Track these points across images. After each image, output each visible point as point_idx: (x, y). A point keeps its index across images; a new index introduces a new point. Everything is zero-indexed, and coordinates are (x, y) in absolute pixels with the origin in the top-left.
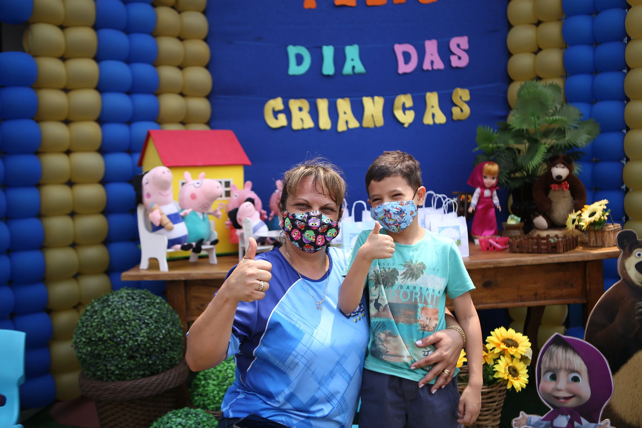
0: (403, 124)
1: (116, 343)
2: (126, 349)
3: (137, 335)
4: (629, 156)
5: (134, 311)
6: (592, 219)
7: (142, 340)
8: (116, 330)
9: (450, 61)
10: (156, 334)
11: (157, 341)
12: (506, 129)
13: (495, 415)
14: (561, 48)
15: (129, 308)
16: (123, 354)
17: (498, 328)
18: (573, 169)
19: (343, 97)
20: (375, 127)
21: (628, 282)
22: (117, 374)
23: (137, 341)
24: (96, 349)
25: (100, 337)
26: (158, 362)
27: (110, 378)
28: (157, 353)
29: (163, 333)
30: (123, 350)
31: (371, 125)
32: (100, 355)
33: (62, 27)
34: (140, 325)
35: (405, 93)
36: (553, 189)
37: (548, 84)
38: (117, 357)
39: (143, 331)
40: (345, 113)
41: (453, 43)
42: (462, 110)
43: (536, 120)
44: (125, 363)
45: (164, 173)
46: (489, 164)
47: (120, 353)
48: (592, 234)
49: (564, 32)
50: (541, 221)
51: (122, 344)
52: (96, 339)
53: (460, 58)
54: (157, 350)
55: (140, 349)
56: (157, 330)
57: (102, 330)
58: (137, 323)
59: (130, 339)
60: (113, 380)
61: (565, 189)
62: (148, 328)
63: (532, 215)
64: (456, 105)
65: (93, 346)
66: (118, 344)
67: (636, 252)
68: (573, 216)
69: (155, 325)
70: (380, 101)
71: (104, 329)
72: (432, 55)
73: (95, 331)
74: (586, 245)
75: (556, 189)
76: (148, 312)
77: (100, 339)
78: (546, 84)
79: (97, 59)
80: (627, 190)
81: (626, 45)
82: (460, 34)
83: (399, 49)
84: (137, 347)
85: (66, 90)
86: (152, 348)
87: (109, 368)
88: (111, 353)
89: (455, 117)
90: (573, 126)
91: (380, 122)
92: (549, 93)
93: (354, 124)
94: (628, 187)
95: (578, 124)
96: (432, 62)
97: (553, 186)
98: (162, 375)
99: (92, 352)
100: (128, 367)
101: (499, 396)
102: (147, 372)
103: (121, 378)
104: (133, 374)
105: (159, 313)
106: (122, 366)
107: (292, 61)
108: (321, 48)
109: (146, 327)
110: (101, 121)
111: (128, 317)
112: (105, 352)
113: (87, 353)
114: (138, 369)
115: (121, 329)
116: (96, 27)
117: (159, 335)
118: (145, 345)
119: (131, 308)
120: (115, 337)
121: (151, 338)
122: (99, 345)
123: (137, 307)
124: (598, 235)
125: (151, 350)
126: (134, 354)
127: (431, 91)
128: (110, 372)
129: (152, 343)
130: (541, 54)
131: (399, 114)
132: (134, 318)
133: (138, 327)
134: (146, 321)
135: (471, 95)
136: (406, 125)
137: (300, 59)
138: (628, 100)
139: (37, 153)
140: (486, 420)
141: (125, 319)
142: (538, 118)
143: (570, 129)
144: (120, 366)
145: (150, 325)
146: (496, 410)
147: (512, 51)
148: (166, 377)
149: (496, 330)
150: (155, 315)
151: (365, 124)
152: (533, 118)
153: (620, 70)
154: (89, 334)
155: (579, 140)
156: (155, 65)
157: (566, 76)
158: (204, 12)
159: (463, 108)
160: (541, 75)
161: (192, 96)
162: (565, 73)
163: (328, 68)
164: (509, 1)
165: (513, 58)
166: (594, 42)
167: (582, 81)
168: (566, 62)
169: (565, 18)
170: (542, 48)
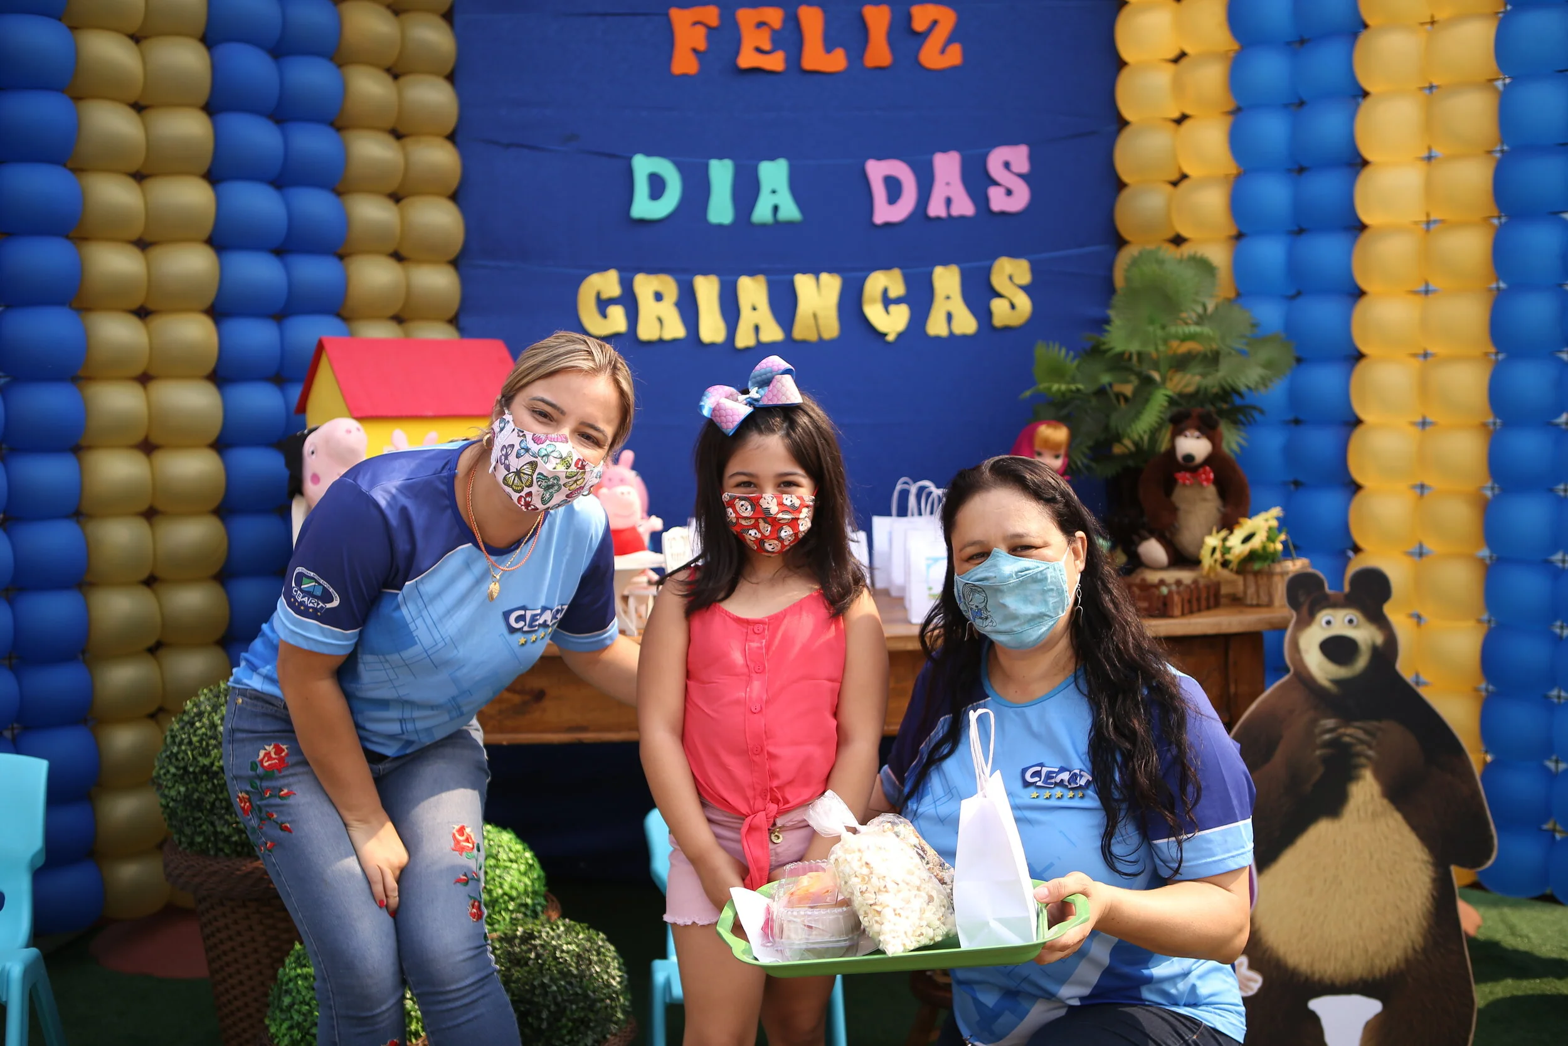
0: (885, 335)
4: (1361, 415)
6: (1247, 547)
9: (986, 199)
12: (1096, 351)
18: (1221, 440)
19: (752, 273)
20: (821, 339)
21: (1304, 679)
22: (236, 843)
24: (195, 790)
25: (204, 766)
27: (222, 850)
31: (812, 337)
32: (204, 803)
33: (139, 108)
35: (886, 267)
36: (1180, 481)
37: (1188, 255)
40: (754, 309)
41: (995, 161)
42: (1013, 306)
43: (1159, 332)
45: (349, 432)
46: (1049, 424)
48: (1251, 579)
49: (1235, 143)
50: (1153, 550)
52: (198, 770)
53: (1009, 192)
57: (209, 752)
60: (227, 855)
61: (1205, 483)
63: (1135, 538)
64: (999, 296)
65: (191, 782)
67: (1324, 616)
68: (1212, 541)
70: (832, 284)
71: (213, 749)
72: (948, 184)
73: (196, 753)
74: (1237, 601)
75: (1188, 482)
77: (205, 770)
78: (1183, 254)
79: (213, 177)
80: (1357, 487)
81: (1356, 175)
82: (1011, 141)
83: (877, 170)
85: (143, 244)
87: (219, 829)
89: (998, 321)
90: (1237, 350)
91: (831, 328)
92: (1188, 274)
93: (773, 333)
94: (1359, 481)
95: (1248, 344)
96: (949, 201)
97: (1180, 476)
99: (187, 797)
107: (642, 189)
108: (705, 165)
110: (218, 312)
112: (214, 796)
116: (211, 109)
122: (202, 781)
124: (1260, 582)
127: (945, 263)
128: (222, 837)
130: (1184, 186)
131: (874, 313)
135: (1034, 270)
137: (657, 186)
138: (1362, 294)
139: (78, 379)
142: (1163, 327)
143: (1230, 355)
147: (1124, 179)
151: (798, 333)
152: (1151, 329)
154: (183, 759)
155: (1243, 380)
156: (339, 193)
157: (1239, 236)
158: (451, 78)
159: (1016, 301)
160: (1185, 233)
161: (420, 261)
162: (1233, 232)
163: (720, 210)
164: (1121, 64)
165: (1126, 194)
166: (1294, 166)
167: (1268, 251)
168: (1237, 206)
169: (1235, 113)
170: (1189, 173)
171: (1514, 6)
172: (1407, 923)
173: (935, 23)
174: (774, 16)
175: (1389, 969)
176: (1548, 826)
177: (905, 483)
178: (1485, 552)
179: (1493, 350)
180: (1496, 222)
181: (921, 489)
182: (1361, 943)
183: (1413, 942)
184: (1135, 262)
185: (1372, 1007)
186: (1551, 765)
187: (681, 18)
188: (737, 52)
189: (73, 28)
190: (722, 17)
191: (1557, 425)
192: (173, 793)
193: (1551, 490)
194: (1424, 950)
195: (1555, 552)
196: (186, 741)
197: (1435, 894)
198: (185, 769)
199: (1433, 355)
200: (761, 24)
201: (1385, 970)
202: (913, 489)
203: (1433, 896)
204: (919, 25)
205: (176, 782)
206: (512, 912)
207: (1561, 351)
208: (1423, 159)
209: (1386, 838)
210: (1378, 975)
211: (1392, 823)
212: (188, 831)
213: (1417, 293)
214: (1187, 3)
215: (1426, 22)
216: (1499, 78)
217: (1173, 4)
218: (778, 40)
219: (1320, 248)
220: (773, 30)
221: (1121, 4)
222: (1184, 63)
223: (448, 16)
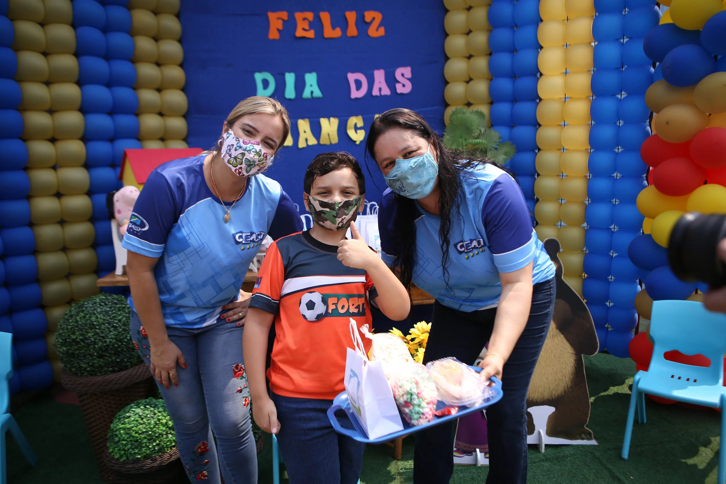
0: (355, 142)
1: (88, 344)
2: (96, 349)
3: (107, 337)
4: (539, 172)
5: (104, 316)
7: (110, 342)
8: (87, 332)
9: (395, 89)
10: (124, 336)
11: (125, 342)
14: (488, 79)
15: (100, 313)
16: (93, 353)
17: (421, 322)
19: (303, 118)
20: (331, 144)
22: (88, 371)
23: (106, 342)
24: (70, 349)
25: (73, 339)
26: (125, 360)
27: (83, 373)
28: (125, 352)
29: (130, 335)
30: (94, 350)
31: (328, 143)
32: (75, 354)
33: (45, 54)
34: (108, 328)
35: (356, 115)
37: (474, 111)
38: (88, 356)
39: (111, 333)
40: (305, 132)
41: (398, 72)
43: (464, 141)
44: (96, 361)
47: (91, 353)
49: (491, 67)
51: (92, 345)
52: (71, 340)
53: (404, 86)
54: (125, 349)
55: (109, 349)
56: (125, 331)
57: (75, 333)
58: (107, 326)
59: (100, 340)
60: (86, 375)
62: (116, 330)
65: (68, 346)
66: (89, 345)
69: (123, 327)
70: (335, 122)
71: (77, 332)
72: (380, 82)
73: (69, 333)
76: (117, 316)
77: (74, 340)
78: (473, 110)
79: (80, 83)
80: (538, 200)
81: (538, 79)
82: (404, 65)
83: (352, 77)
84: (106, 347)
85: (51, 112)
86: (120, 348)
87: (82, 365)
88: (83, 353)
90: (494, 147)
91: (335, 139)
92: (475, 119)
93: (313, 141)
94: (538, 198)
95: (497, 145)
96: (380, 89)
98: (131, 370)
99: (67, 351)
100: (98, 365)
102: (116, 369)
103: (92, 373)
104: (103, 371)
105: (128, 317)
106: (93, 364)
107: (260, 85)
108: (284, 75)
109: (114, 330)
110: (85, 139)
111: (98, 321)
112: (78, 351)
113: (64, 352)
114: (108, 366)
115: (93, 332)
116: (77, 54)
117: (127, 336)
118: (113, 345)
119: (102, 314)
120: (86, 339)
121: (119, 339)
122: (73, 345)
123: (107, 312)
125: (119, 349)
126: (104, 354)
128: (83, 369)
129: (120, 344)
130: (471, 83)
131: (351, 133)
132: (104, 322)
133: (107, 330)
134: (115, 325)
136: (358, 143)
137: (266, 84)
138: (540, 125)
139: (26, 169)
141: (95, 323)
142: (465, 140)
143: (491, 149)
144: (91, 364)
145: (118, 328)
147: (448, 80)
148: (135, 372)
149: (419, 323)
150: (124, 319)
151: (322, 142)
152: (461, 140)
153: (534, 100)
154: (64, 336)
156: (134, 89)
157: (491, 103)
158: (180, 41)
160: (471, 102)
161: (170, 116)
162: (490, 101)
163: (290, 93)
164: (446, 35)
165: (449, 86)
166: (513, 75)
167: (504, 108)
168: (491, 91)
169: (490, 54)
170: (472, 77)
171: (599, 13)
172: (565, 377)
173: (374, 19)
174: (310, 16)
175: (558, 395)
176: (606, 326)
178: (585, 225)
179: (589, 148)
180: (591, 98)
181: (372, 206)
182: (548, 386)
183: (567, 384)
184: (454, 113)
185: (551, 410)
186: (608, 304)
187: (272, 16)
188: (295, 30)
189: (13, 20)
190: (289, 16)
191: (613, 177)
192: (61, 350)
193: (610, 202)
194: (571, 387)
195: (612, 225)
196: (65, 328)
197: (576, 365)
198: (65, 340)
199: (567, 149)
200: (305, 19)
201: (557, 395)
202: (369, 205)
203: (575, 366)
204: (368, 19)
205: (62, 345)
207: (615, 148)
208: (563, 73)
209: (558, 345)
210: (554, 397)
211: (560, 339)
212: (69, 366)
213: (561, 125)
214: (472, 11)
215: (565, 19)
216: (593, 42)
217: (466, 11)
218: (312, 25)
219: (524, 108)
220: (309, 21)
221: (446, 11)
222: (471, 35)
223: (178, 16)
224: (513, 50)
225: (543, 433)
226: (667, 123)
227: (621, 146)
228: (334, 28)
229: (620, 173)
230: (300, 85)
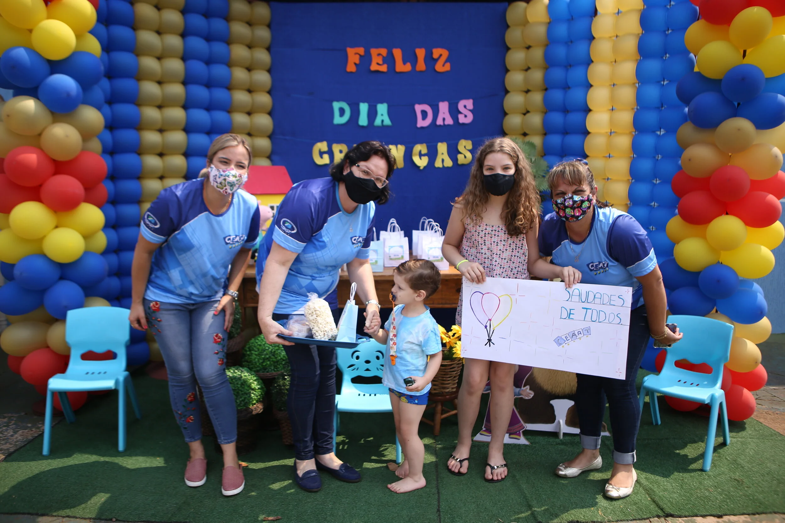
9: (458, 119)
13: (454, 380)
14: (542, 112)
33: (160, 83)
41: (461, 105)
42: (465, 157)
49: (545, 101)
53: (466, 116)
64: (461, 153)
70: (402, 148)
72: (444, 113)
79: (185, 107)
81: (587, 114)
82: (467, 98)
83: (419, 108)
85: (161, 131)
89: (460, 162)
90: (542, 176)
91: (401, 164)
95: (545, 173)
96: (444, 119)
101: (458, 367)
107: (337, 113)
108: (358, 105)
110: (186, 155)
116: (185, 83)
127: (442, 141)
130: (528, 115)
131: (416, 159)
135: (473, 145)
136: (421, 168)
137: (342, 112)
138: (587, 155)
139: (139, 178)
140: (448, 384)
143: (539, 177)
146: (455, 377)
147: (507, 112)
155: (542, 187)
156: (229, 112)
157: (545, 134)
158: (269, 71)
159: (466, 155)
160: (527, 132)
161: (257, 136)
162: (544, 132)
163: (363, 121)
164: (507, 71)
165: (507, 118)
166: (565, 110)
167: (556, 140)
168: (545, 123)
169: (546, 90)
170: (529, 110)
171: (643, 58)
173: (441, 55)
174: (384, 52)
177: (424, 219)
179: (631, 178)
180: (634, 133)
181: (429, 222)
182: (569, 383)
185: (571, 403)
187: (351, 52)
188: (370, 64)
189: (137, 55)
190: (365, 52)
191: (651, 206)
199: (610, 179)
200: (379, 55)
202: (427, 222)
204: (435, 56)
206: (284, 365)
207: (654, 180)
208: (610, 110)
210: (573, 392)
213: (606, 157)
214: (531, 49)
215: (613, 61)
216: (636, 83)
217: (526, 50)
218: (385, 61)
219: (573, 140)
220: (383, 57)
221: (508, 49)
222: (529, 71)
223: (268, 49)
224: (566, 87)
225: (562, 422)
226: (690, 160)
227: (658, 178)
228: (404, 63)
229: (657, 203)
230: (372, 114)
